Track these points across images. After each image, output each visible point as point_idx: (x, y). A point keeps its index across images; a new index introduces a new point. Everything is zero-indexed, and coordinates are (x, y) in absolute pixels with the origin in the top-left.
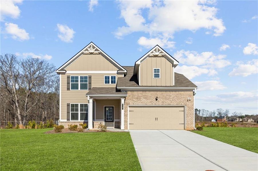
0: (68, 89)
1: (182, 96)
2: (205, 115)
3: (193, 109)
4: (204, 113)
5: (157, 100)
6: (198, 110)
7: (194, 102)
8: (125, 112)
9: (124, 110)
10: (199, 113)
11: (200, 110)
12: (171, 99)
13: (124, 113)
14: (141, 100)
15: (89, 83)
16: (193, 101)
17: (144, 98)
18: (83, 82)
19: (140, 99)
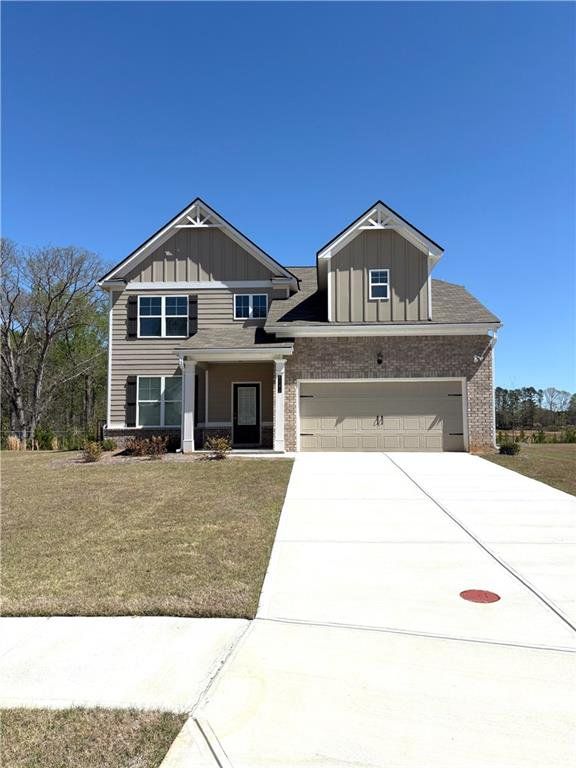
0: (132, 335)
1: (453, 350)
2: (559, 406)
3: (489, 389)
4: (556, 401)
5: (380, 362)
6: (537, 390)
7: (493, 368)
8: (287, 398)
9: (286, 393)
10: (540, 401)
11: (541, 391)
12: (422, 358)
13: (286, 404)
14: (334, 365)
15: (190, 318)
16: (490, 365)
17: (343, 358)
18: (174, 314)
19: (332, 360)
